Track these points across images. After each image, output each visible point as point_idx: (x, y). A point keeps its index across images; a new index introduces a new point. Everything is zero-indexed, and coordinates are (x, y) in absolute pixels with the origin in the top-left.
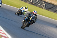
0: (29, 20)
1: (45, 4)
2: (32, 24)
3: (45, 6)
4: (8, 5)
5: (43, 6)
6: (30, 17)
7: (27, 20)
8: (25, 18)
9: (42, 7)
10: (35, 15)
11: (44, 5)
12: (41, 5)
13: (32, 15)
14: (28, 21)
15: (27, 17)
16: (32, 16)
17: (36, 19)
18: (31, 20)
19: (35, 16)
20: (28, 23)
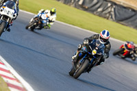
0: (91, 56)
2: (99, 64)
4: (25, 12)
6: (94, 47)
7: (85, 55)
8: (79, 49)
10: (106, 41)
13: (99, 43)
14: (88, 59)
15: (84, 48)
16: (97, 44)
17: (107, 53)
18: (96, 55)
19: (105, 45)
20: (87, 62)
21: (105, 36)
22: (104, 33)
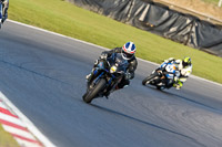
0: (109, 75)
1: (194, 29)
3: (194, 35)
5: (188, 34)
7: (102, 73)
8: (95, 66)
9: (186, 38)
11: (191, 32)
12: (178, 31)
14: (105, 78)
16: (118, 60)
17: (132, 72)
18: (115, 73)
19: (129, 61)
20: (103, 82)
21: (129, 50)
22: (128, 45)
